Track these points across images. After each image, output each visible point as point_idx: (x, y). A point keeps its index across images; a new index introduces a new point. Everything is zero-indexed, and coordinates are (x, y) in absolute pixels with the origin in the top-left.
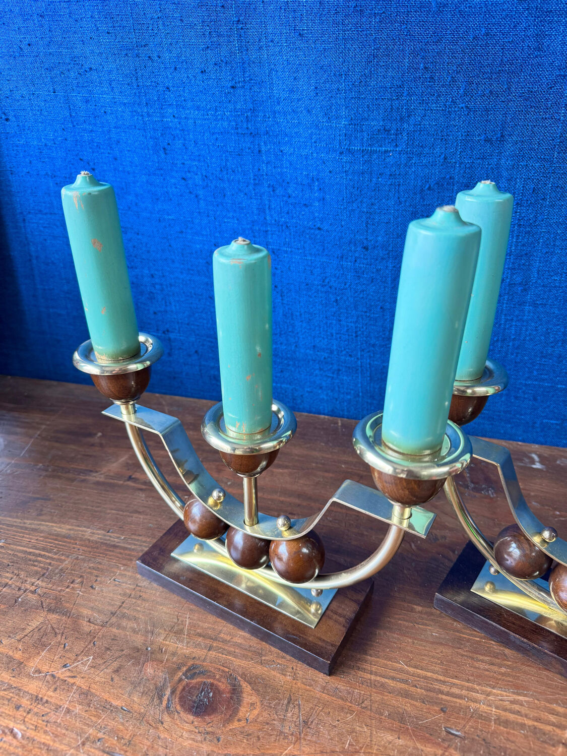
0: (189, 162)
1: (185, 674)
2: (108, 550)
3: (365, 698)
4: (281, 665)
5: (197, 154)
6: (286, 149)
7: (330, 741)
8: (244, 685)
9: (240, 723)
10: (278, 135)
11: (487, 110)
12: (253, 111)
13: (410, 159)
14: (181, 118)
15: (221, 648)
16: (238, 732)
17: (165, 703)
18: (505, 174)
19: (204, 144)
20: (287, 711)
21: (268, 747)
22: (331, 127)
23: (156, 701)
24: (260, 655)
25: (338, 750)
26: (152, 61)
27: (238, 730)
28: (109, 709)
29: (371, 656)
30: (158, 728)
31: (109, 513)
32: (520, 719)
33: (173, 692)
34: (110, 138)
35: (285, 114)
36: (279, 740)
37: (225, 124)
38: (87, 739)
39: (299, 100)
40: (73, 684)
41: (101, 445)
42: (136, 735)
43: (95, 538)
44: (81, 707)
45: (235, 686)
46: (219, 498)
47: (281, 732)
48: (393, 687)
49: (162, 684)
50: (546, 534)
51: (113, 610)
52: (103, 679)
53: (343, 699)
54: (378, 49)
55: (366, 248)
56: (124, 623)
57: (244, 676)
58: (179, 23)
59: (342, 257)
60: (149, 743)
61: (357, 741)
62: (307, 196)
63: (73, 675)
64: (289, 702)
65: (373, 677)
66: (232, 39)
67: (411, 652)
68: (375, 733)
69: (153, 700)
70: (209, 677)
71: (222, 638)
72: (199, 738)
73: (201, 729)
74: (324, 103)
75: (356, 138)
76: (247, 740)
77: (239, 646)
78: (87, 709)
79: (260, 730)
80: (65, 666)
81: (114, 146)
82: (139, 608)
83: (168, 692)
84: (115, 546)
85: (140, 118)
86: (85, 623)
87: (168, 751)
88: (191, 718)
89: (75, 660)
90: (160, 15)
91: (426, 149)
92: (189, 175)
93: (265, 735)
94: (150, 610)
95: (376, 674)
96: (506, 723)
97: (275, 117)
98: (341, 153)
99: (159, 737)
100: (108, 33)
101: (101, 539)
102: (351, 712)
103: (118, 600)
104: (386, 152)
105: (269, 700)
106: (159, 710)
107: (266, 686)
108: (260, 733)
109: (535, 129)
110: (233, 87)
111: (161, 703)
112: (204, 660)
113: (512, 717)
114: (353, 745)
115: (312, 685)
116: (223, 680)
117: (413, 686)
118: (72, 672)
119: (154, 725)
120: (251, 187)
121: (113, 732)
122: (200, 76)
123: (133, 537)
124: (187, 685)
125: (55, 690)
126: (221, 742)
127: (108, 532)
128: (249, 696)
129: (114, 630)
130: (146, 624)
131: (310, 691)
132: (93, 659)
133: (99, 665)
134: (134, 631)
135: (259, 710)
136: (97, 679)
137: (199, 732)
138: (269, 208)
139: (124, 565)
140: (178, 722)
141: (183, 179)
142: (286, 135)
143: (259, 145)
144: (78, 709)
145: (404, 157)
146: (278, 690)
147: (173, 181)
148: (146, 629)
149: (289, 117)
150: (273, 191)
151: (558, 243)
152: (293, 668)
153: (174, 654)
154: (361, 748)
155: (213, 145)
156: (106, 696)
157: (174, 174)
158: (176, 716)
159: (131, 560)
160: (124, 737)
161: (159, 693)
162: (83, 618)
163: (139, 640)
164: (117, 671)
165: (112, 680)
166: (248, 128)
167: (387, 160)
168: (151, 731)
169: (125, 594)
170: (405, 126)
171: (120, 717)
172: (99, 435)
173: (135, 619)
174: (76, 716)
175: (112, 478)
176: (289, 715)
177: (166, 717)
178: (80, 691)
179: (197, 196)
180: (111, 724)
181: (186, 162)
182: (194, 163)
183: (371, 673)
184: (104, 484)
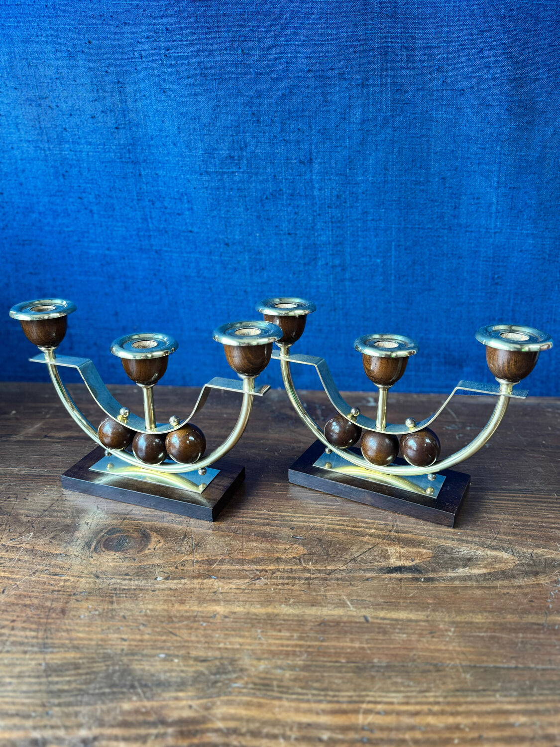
0: (84, 185)
1: (107, 533)
2: (34, 478)
3: (239, 529)
4: (178, 521)
5: (90, 178)
6: (161, 172)
7: (214, 550)
8: (152, 533)
9: (150, 550)
10: (152, 163)
11: (298, 142)
12: (133, 145)
13: (251, 177)
14: (76, 151)
15: (133, 518)
17: (93, 547)
18: (317, 186)
19: (96, 171)
20: (183, 541)
21: (170, 559)
22: (192, 155)
23: (86, 548)
24: (164, 518)
25: (219, 554)
26: (52, 109)
27: (149, 554)
28: (50, 555)
29: (243, 509)
30: (89, 560)
31: (31, 458)
32: (342, 528)
33: (98, 542)
34: (16, 168)
35: (157, 147)
36: (178, 555)
37: (112, 155)
38: (37, 571)
39: (167, 137)
40: (20, 547)
41: (17, 419)
42: (74, 565)
43: (23, 472)
45: (145, 534)
46: (125, 414)
47: (180, 551)
48: (259, 522)
49: (89, 540)
50: (353, 411)
51: (45, 508)
52: (44, 543)
53: (223, 531)
54: (219, 101)
55: (227, 244)
56: (55, 514)
57: (151, 529)
58: (73, 83)
59: (211, 253)
60: (83, 567)
61: (232, 549)
62: (179, 207)
63: (19, 543)
64: (185, 537)
66: (114, 94)
67: (272, 505)
68: (245, 543)
69: (84, 548)
70: (125, 532)
72: (120, 560)
73: (121, 557)
74: (185, 138)
75: (211, 163)
76: (156, 557)
77: (147, 515)
78: (34, 557)
79: (164, 552)
80: (12, 540)
81: (20, 174)
82: (65, 506)
83: (94, 544)
84: (39, 476)
85: (42, 152)
86: (23, 517)
87: (98, 569)
88: (113, 553)
89: (19, 536)
90: (57, 76)
91: (261, 170)
92: (84, 195)
93: (168, 553)
94: (75, 505)
95: (247, 517)
96: (333, 530)
97: (150, 149)
98: (201, 174)
99: (91, 564)
100: (16, 89)
101: (27, 472)
102: (229, 536)
103: (48, 504)
104: (233, 172)
105: (170, 538)
106: (89, 552)
107: (167, 532)
109: (332, 154)
110: (117, 128)
111: (90, 549)
112: (121, 525)
113: (338, 527)
114: (229, 551)
115: (201, 528)
116: (135, 533)
117: (271, 520)
119: (86, 559)
120: (135, 202)
121: (55, 566)
122: (90, 120)
124: (109, 538)
125: (7, 551)
126: (136, 560)
127: (33, 468)
128: (154, 538)
129: (48, 518)
130: (73, 512)
131: (200, 530)
132: (33, 534)
133: (39, 536)
134: (64, 517)
135: (163, 543)
136: (39, 543)
138: (151, 218)
139: (49, 485)
140: (104, 555)
141: (80, 198)
142: (160, 162)
143: (139, 170)
144: (27, 558)
145: (246, 175)
146: (176, 532)
147: (71, 200)
148: (73, 515)
149: (160, 149)
150: (153, 204)
151: (360, 233)
152: (187, 521)
153: (97, 525)
154: (236, 551)
155: (103, 171)
156: (48, 550)
157: (72, 194)
158: (102, 553)
159: (55, 481)
160: (65, 566)
161: (88, 545)
162: (22, 515)
163: (68, 521)
164: (54, 538)
165: (51, 542)
166: (130, 158)
167: (235, 178)
168: (84, 561)
169: (53, 500)
170: (244, 153)
171: (60, 558)
172: (14, 412)
173: (63, 511)
174: (26, 561)
175: (30, 437)
176: (185, 543)
177: (94, 554)
178: (27, 550)
179: (91, 211)
180: (54, 562)
181: (82, 185)
182: (88, 185)
183: (243, 517)
184: (23, 442)
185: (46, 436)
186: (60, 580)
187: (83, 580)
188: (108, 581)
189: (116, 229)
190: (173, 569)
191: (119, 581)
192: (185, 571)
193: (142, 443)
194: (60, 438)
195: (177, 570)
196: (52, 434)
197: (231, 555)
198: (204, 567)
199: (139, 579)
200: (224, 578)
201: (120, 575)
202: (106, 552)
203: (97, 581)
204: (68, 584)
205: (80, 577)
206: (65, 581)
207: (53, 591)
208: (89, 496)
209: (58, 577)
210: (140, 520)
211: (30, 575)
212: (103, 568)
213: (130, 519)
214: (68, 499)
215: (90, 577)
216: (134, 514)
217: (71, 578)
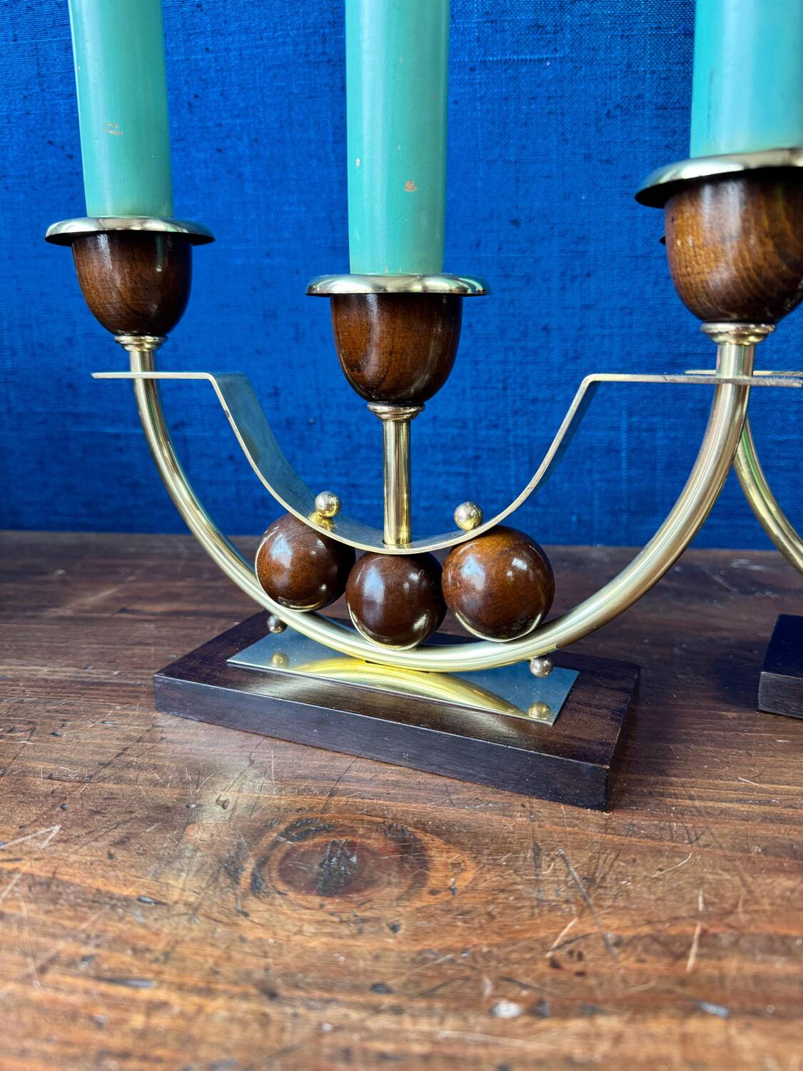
0: (229, 121)
1: (285, 834)
2: (85, 689)
3: (699, 833)
4: (496, 803)
5: (242, 105)
7: (660, 902)
8: (427, 838)
9: (439, 896)
13: (579, 69)
15: (356, 791)
16: (439, 912)
17: (245, 879)
19: (255, 88)
20: (538, 866)
21: (517, 927)
23: (223, 880)
24: (446, 793)
25: (684, 914)
27: (437, 909)
28: (105, 903)
29: (676, 776)
30: (237, 925)
31: (85, 648)
33: (262, 863)
36: (541, 915)
38: (53, 961)
40: (11, 872)
41: (64, 582)
42: (182, 941)
43: (58, 677)
44: (33, 906)
45: (405, 841)
47: (540, 902)
48: (748, 812)
49: (232, 854)
51: (104, 759)
52: (88, 858)
53: (653, 839)
56: (132, 774)
57: (421, 825)
60: (217, 952)
61: (720, 896)
63: (11, 857)
64: (537, 852)
65: (697, 803)
67: (754, 765)
68: (750, 880)
69: (216, 880)
70: (342, 833)
71: (353, 777)
72: (345, 930)
73: (344, 917)
75: (495, 43)
76: (465, 922)
77: (396, 784)
78: (51, 907)
79: (487, 903)
82: (161, 754)
83: (250, 866)
86: (39, 781)
87: (270, 961)
88: (317, 900)
89: (18, 834)
92: (228, 143)
93: (504, 908)
94: (186, 753)
95: (701, 798)
98: (472, 69)
99: (243, 940)
101: (70, 677)
102: (681, 854)
103: (113, 746)
104: (540, 61)
105: (490, 854)
106: (235, 894)
107: (476, 835)
108: (491, 908)
111: (238, 883)
112: (325, 810)
114: (713, 904)
115: (577, 825)
116: (374, 835)
117: (785, 807)
118: (10, 852)
119: (225, 920)
120: (329, 147)
121: (119, 942)
123: (138, 671)
124: (294, 849)
126: (401, 932)
127: (85, 668)
128: (440, 856)
129: (110, 786)
130: (181, 772)
131: (576, 833)
132: (61, 829)
133: (79, 837)
134: (155, 784)
135: (473, 872)
136: (73, 858)
137: (342, 922)
139: (121, 704)
140: (285, 909)
141: (219, 150)
144: (26, 910)
145: (567, 67)
146: (504, 838)
147: (202, 155)
148: (181, 779)
152: (523, 806)
153: (253, 808)
154: (735, 906)
156: (99, 883)
157: (204, 144)
158: (279, 900)
159: (137, 697)
160: (152, 947)
161: (231, 869)
162: (36, 774)
163: (167, 795)
164: (122, 843)
165: (111, 856)
166: (324, 53)
167: (543, 74)
168: (220, 930)
169: (128, 738)
170: (568, 18)
171: (137, 915)
172: (60, 572)
173: (155, 767)
174: (21, 923)
175: (89, 612)
176: (546, 872)
177: (253, 904)
178: (31, 881)
179: (240, 176)
180: (115, 928)
181: (224, 122)
182: (238, 121)
183: (691, 798)
184: (71, 619)
185: (123, 610)
186: (131, 1004)
187: (218, 1007)
188: (314, 1016)
189: (286, 209)
190: (542, 967)
191: (355, 1015)
192: (592, 981)
193: (373, 584)
194: (154, 614)
195: (563, 976)
196: (138, 607)
197: (731, 920)
198: (657, 965)
199: (430, 1012)
200: (756, 1014)
201: (356, 989)
202: (291, 895)
203: (271, 1009)
204: (161, 1021)
205: (208, 992)
206: (154, 1007)
207: (105, 1053)
208: (223, 731)
209: (123, 991)
210: (378, 796)
211: (26, 980)
212: (288, 958)
213: (347, 793)
214: (170, 736)
215: (245, 997)
216: (359, 781)
217: (174, 998)
